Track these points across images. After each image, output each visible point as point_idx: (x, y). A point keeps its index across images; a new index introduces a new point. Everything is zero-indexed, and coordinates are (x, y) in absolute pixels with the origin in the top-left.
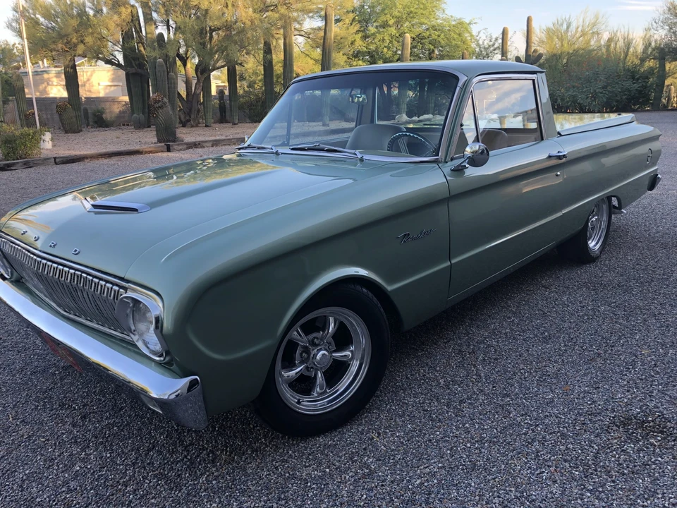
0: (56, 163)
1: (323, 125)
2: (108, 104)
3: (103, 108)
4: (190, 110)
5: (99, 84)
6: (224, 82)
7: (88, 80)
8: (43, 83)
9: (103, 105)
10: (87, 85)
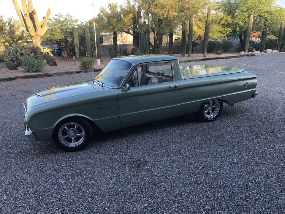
0: (95, 71)
1: (204, 56)
2: (129, 46)
3: (127, 48)
4: (155, 50)
5: (130, 38)
6: (180, 35)
7: (126, 37)
8: (111, 39)
9: (127, 47)
10: (126, 39)
